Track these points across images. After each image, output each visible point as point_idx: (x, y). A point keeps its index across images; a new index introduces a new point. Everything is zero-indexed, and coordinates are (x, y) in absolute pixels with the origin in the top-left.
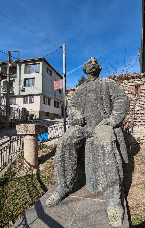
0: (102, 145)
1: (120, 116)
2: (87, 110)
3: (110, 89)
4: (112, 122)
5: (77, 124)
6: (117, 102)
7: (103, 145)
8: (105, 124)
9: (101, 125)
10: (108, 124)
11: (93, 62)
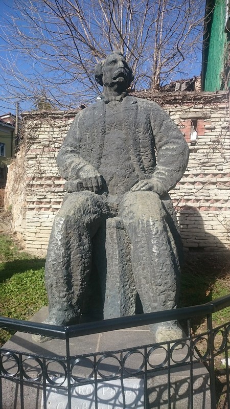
0: (145, 222)
1: (172, 175)
2: (107, 161)
3: (152, 121)
4: (157, 185)
5: (87, 189)
6: (167, 149)
7: (148, 221)
8: (144, 188)
9: (138, 190)
10: (150, 189)
11: (120, 64)
